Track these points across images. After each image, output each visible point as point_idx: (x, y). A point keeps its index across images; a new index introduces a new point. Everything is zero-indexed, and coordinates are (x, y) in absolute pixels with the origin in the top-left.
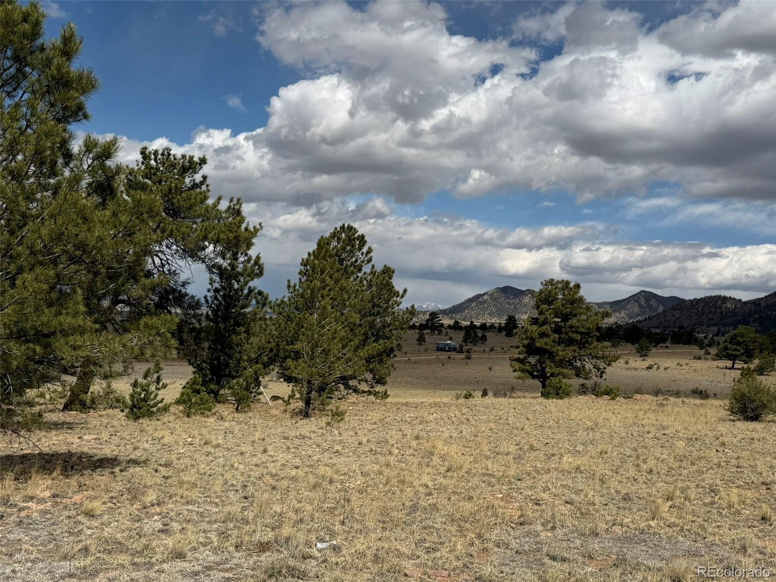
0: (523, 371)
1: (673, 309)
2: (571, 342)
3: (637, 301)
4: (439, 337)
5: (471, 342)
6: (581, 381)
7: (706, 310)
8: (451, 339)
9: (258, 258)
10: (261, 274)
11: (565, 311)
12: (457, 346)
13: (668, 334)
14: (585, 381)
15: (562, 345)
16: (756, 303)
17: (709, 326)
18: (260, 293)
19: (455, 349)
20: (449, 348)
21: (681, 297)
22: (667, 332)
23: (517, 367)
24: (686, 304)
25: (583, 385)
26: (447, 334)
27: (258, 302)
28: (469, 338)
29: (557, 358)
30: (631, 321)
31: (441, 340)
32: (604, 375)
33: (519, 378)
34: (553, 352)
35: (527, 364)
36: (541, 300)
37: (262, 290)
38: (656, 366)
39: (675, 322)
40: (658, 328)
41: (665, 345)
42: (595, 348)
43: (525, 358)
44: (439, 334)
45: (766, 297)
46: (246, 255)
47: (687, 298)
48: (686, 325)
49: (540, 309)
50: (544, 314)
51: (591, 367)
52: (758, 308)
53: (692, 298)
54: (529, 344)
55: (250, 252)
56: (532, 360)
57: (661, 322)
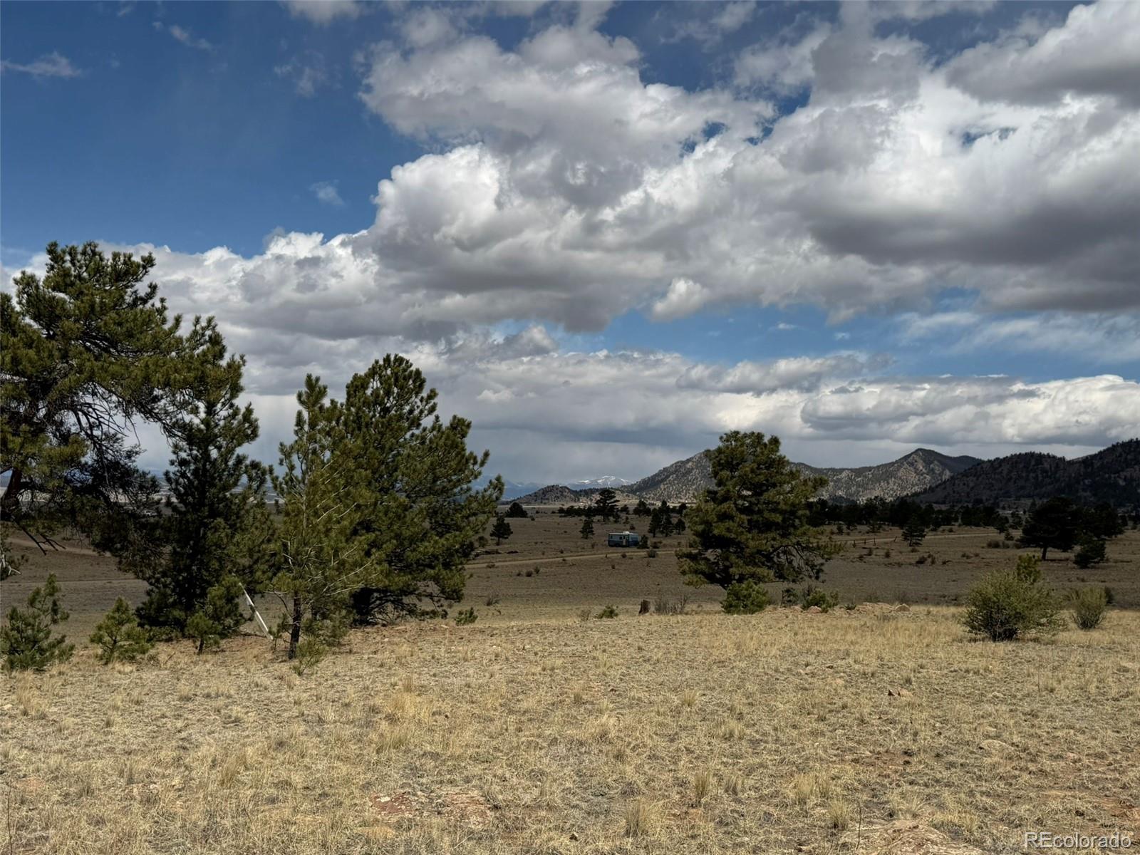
0: (696, 572)
1: (965, 474)
2: (768, 526)
3: (912, 464)
4: (616, 526)
5: (662, 532)
6: (786, 585)
7: (1014, 475)
8: (632, 528)
9: (249, 411)
10: (254, 435)
11: (757, 480)
12: (640, 539)
13: (958, 512)
14: (792, 585)
15: (755, 531)
16: (1087, 461)
17: (1018, 498)
18: (255, 465)
19: (634, 543)
20: (628, 541)
21: (977, 456)
22: (956, 509)
23: (686, 568)
24: (984, 466)
25: (788, 591)
26: (627, 522)
27: (251, 479)
28: (659, 526)
29: (748, 550)
30: (905, 493)
31: (617, 530)
32: (821, 574)
33: (689, 584)
34: (739, 542)
35: (702, 562)
36: (719, 464)
37: (257, 460)
38: (930, 560)
39: (968, 494)
40: (944, 503)
41: (948, 527)
42: (804, 534)
43: (700, 554)
44: (616, 522)
45: (1100, 453)
46: (232, 406)
47: (985, 458)
48: (984, 498)
49: (718, 477)
50: (725, 485)
51: (802, 563)
52: (1089, 470)
53: (992, 458)
54: (704, 531)
55: (236, 402)
56: (711, 555)
57: (949, 494)
